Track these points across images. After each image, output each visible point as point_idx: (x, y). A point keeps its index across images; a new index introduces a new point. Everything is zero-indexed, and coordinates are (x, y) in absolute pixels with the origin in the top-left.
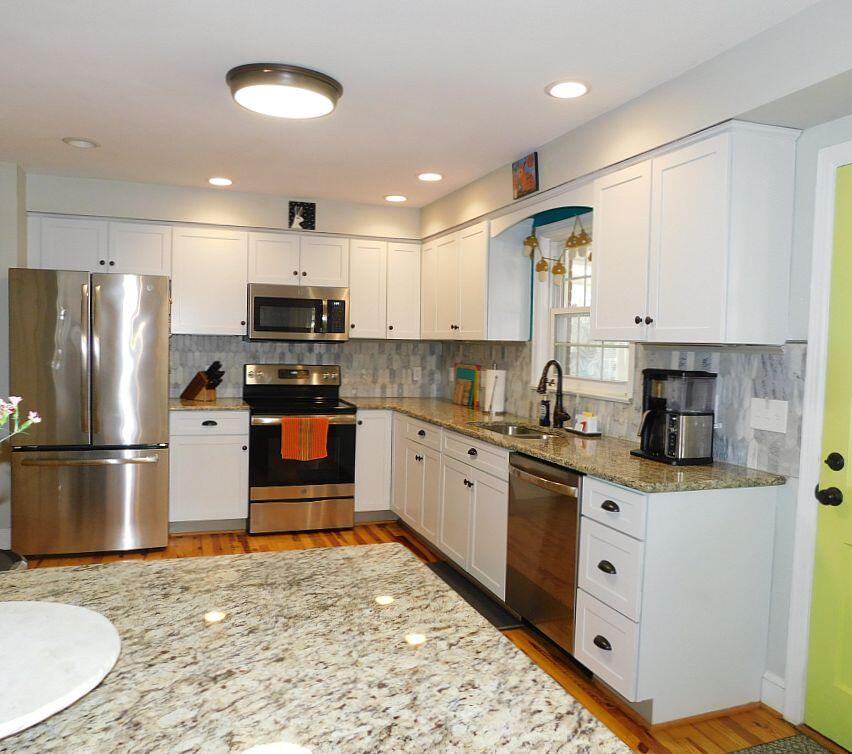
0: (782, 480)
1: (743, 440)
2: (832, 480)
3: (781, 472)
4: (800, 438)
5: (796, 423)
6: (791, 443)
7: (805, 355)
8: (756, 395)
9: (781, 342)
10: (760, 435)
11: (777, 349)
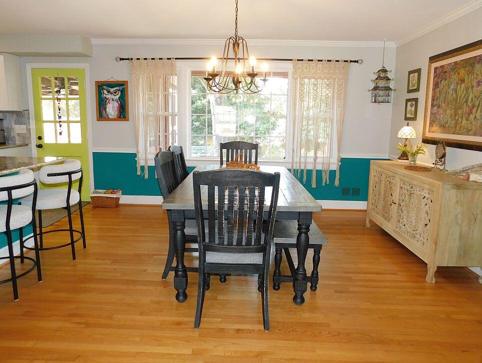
0: (27, 145)
1: (14, 137)
2: (40, 142)
3: (27, 143)
4: (30, 134)
5: (29, 130)
6: (28, 135)
7: (29, 113)
8: (16, 124)
9: (22, 110)
10: (19, 135)
11: (21, 112)
